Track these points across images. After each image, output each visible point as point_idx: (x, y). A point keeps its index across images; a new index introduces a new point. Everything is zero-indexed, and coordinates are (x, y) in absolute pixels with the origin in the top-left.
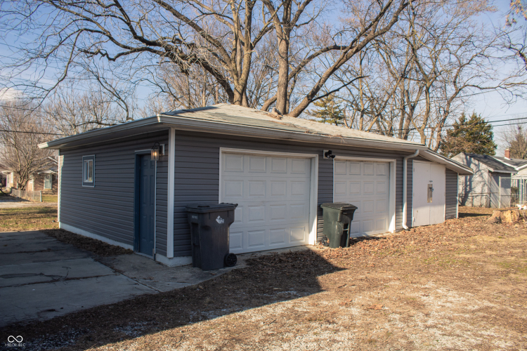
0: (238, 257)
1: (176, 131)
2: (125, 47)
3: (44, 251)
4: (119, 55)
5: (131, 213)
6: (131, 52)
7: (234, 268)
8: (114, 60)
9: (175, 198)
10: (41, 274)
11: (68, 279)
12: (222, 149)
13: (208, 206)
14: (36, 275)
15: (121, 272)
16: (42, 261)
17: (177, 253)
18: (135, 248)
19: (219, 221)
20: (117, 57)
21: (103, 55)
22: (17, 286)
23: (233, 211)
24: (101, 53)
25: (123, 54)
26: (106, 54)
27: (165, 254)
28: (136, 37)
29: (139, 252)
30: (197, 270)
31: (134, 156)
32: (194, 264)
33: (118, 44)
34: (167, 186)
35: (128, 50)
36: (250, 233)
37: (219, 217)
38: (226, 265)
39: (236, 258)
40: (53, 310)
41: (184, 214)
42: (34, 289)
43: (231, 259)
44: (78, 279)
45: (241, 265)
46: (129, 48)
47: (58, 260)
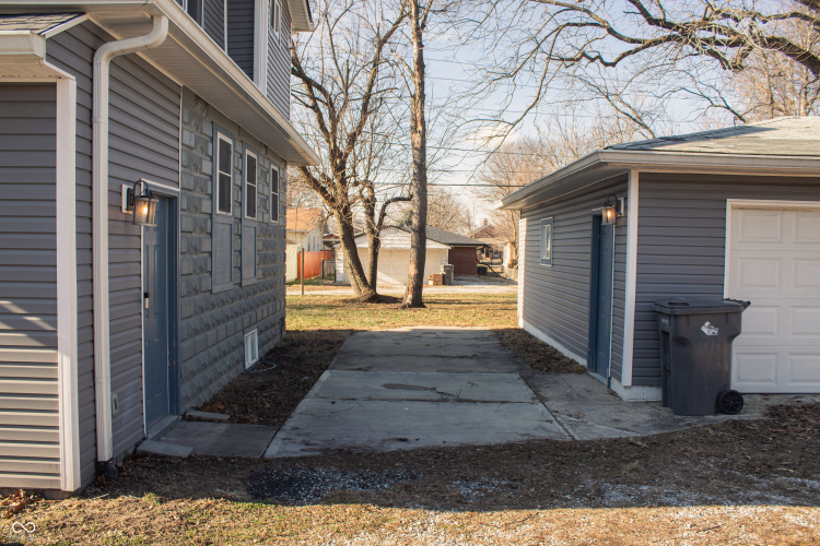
0: (745, 399)
1: (640, 174)
2: (633, 41)
3: (467, 357)
4: (624, 55)
5: (585, 309)
6: (643, 48)
7: (735, 417)
8: (613, 65)
9: (637, 287)
10: (433, 389)
11: (461, 401)
12: (730, 203)
13: (686, 304)
14: (426, 389)
15: (543, 400)
16: (449, 371)
17: (638, 380)
18: (589, 365)
19: (707, 329)
20: (620, 59)
21: (592, 60)
22: (392, 400)
23: (738, 314)
24: (589, 58)
25: (630, 53)
26: (599, 57)
27: (619, 379)
28: (652, 21)
29: (595, 371)
30: (665, 412)
31: (590, 219)
32: (665, 402)
33: (620, 38)
34: (625, 267)
35: (640, 45)
36: (794, 357)
37: (707, 324)
38: (719, 410)
39: (742, 400)
40: (405, 440)
41: (650, 315)
42: (407, 407)
43: (731, 401)
44: (475, 402)
45: (752, 414)
46: (639, 42)
47: (471, 372)
